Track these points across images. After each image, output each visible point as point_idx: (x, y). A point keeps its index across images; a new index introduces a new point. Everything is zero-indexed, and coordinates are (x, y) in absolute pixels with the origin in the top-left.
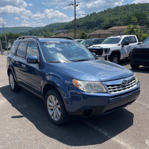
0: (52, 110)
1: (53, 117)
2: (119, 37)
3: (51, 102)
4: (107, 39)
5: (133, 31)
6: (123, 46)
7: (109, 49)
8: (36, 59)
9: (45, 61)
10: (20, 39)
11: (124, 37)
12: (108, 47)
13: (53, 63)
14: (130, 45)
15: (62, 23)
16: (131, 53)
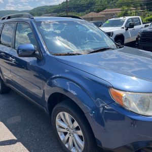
0: (65, 134)
1: (67, 146)
2: (122, 18)
3: (62, 120)
4: (107, 22)
5: (127, 14)
6: (127, 30)
7: (113, 33)
8: (32, 50)
9: (48, 53)
10: (4, 19)
11: (127, 18)
12: (111, 31)
13: (60, 55)
14: (135, 27)
15: (51, 6)
16: (139, 37)
